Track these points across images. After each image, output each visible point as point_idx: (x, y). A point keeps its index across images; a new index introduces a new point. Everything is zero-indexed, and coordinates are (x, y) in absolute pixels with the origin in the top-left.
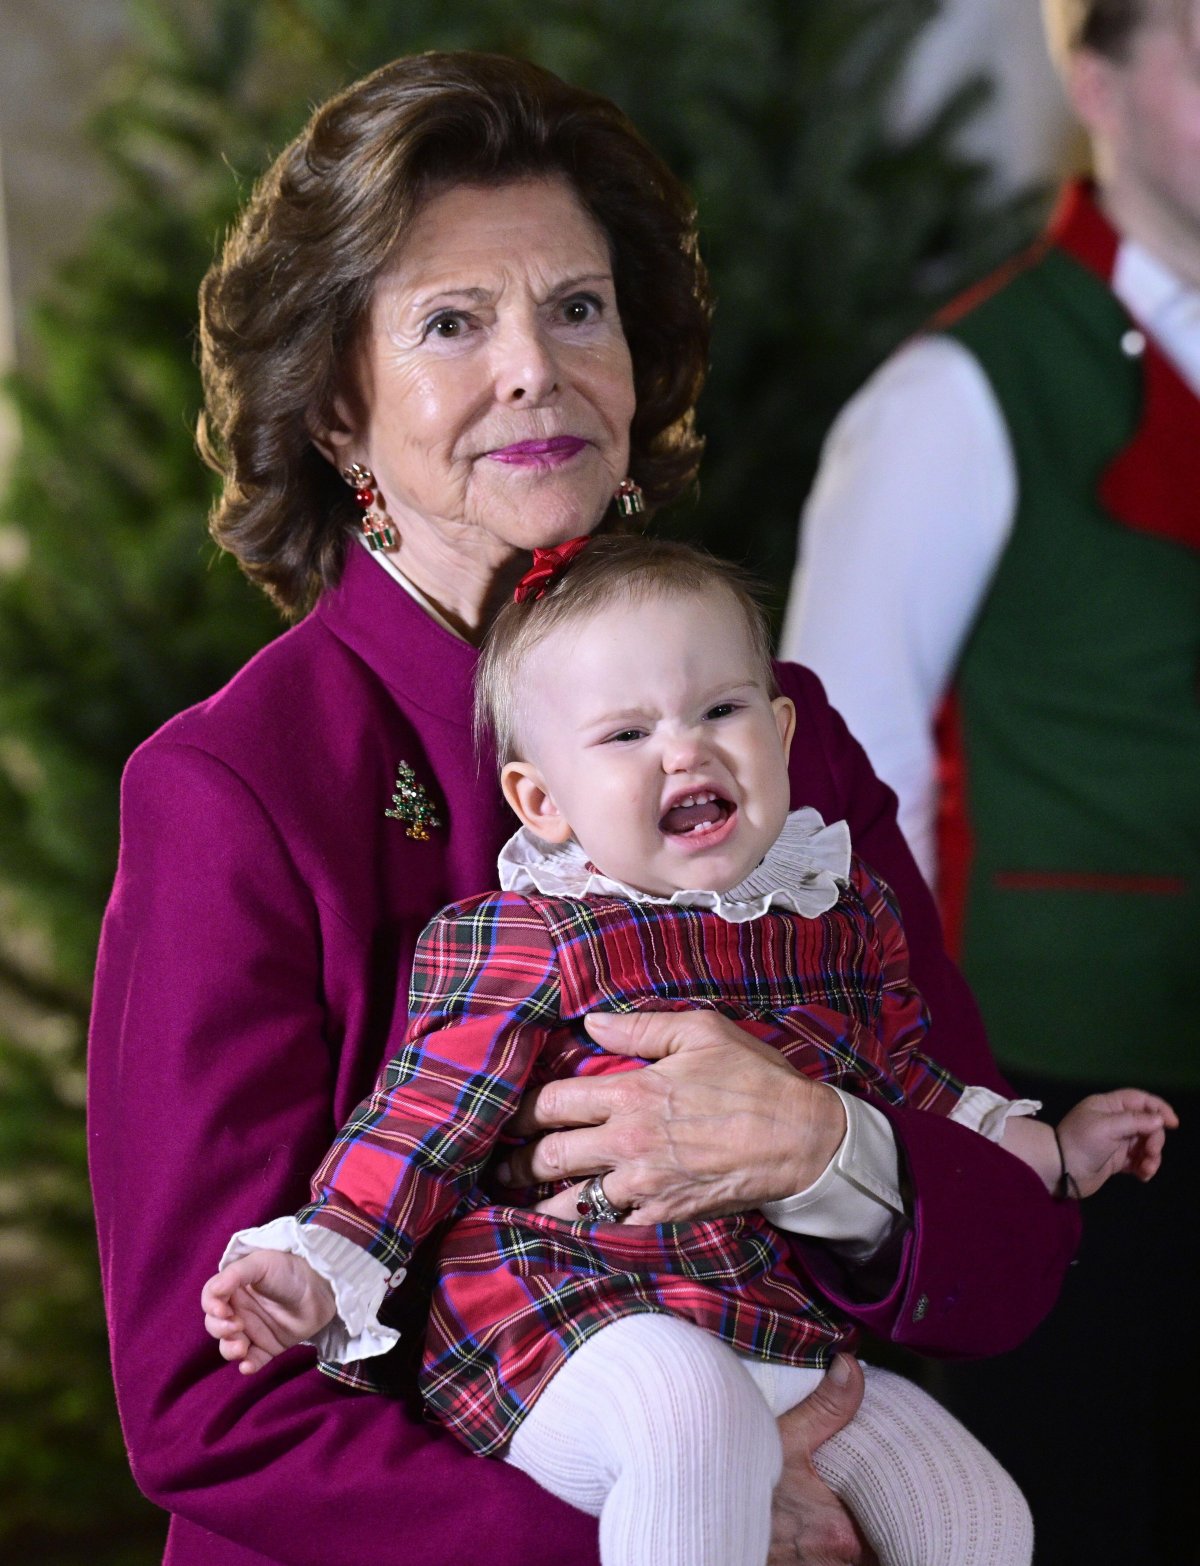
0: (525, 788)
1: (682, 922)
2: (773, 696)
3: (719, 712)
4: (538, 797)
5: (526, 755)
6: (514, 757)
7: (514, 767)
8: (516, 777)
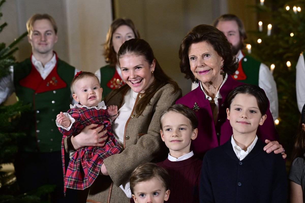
0: (75, 96)
1: (92, 111)
2: (101, 88)
3: (95, 88)
4: (76, 97)
5: (75, 93)
6: (74, 93)
7: (74, 94)
8: (74, 95)
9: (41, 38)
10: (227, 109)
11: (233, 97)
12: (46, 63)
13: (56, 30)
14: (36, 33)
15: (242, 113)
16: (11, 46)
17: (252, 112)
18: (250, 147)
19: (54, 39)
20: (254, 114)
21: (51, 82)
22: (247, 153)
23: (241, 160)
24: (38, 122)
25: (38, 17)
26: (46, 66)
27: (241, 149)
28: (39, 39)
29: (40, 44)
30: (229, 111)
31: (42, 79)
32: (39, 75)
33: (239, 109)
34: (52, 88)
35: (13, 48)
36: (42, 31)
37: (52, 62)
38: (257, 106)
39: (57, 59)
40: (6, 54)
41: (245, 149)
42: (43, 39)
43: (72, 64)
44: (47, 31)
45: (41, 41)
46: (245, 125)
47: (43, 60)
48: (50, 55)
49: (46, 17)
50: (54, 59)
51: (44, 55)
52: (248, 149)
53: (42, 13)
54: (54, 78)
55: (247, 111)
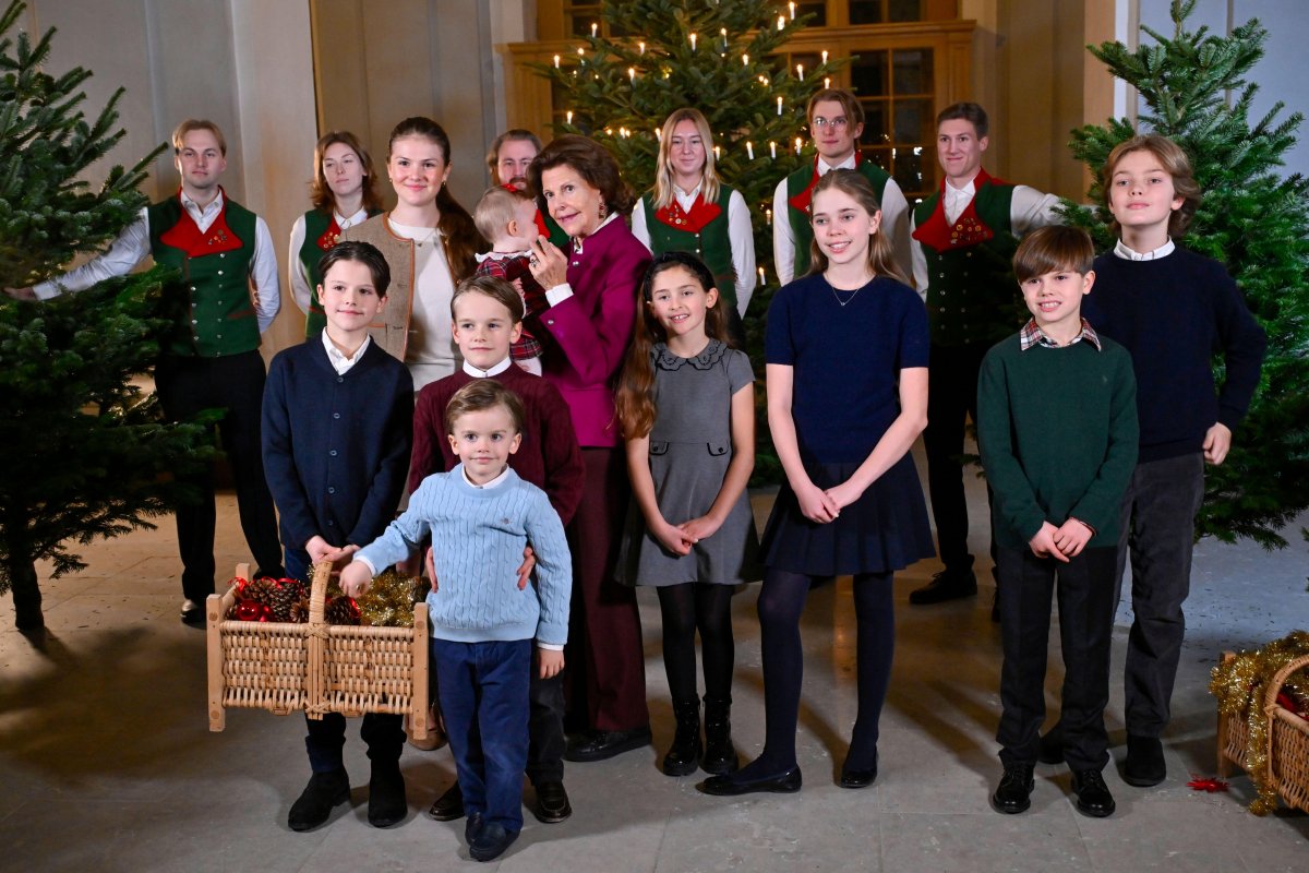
9: (198, 161)
10: (319, 286)
11: (330, 266)
12: (205, 205)
13: (223, 150)
14: (189, 151)
15: (348, 296)
16: (136, 170)
17: (363, 291)
18: (358, 353)
19: (220, 166)
20: (367, 296)
21: (216, 238)
22: (352, 363)
23: (341, 373)
24: (194, 305)
25: (193, 125)
26: (205, 210)
27: (341, 354)
28: (194, 163)
29: (194, 173)
30: (321, 290)
31: (200, 232)
32: (194, 225)
33: (339, 288)
34: (217, 248)
35: (139, 175)
36: (199, 150)
37: (216, 204)
38: (371, 284)
39: (225, 199)
40: (128, 183)
41: (349, 357)
42: (200, 164)
43: (249, 208)
44: (207, 150)
45: (197, 166)
46: (352, 315)
47: (201, 200)
48: (213, 193)
49: (206, 125)
50: (219, 199)
51: (203, 191)
52: (354, 356)
53: (199, 118)
54: (221, 232)
55: (355, 291)
